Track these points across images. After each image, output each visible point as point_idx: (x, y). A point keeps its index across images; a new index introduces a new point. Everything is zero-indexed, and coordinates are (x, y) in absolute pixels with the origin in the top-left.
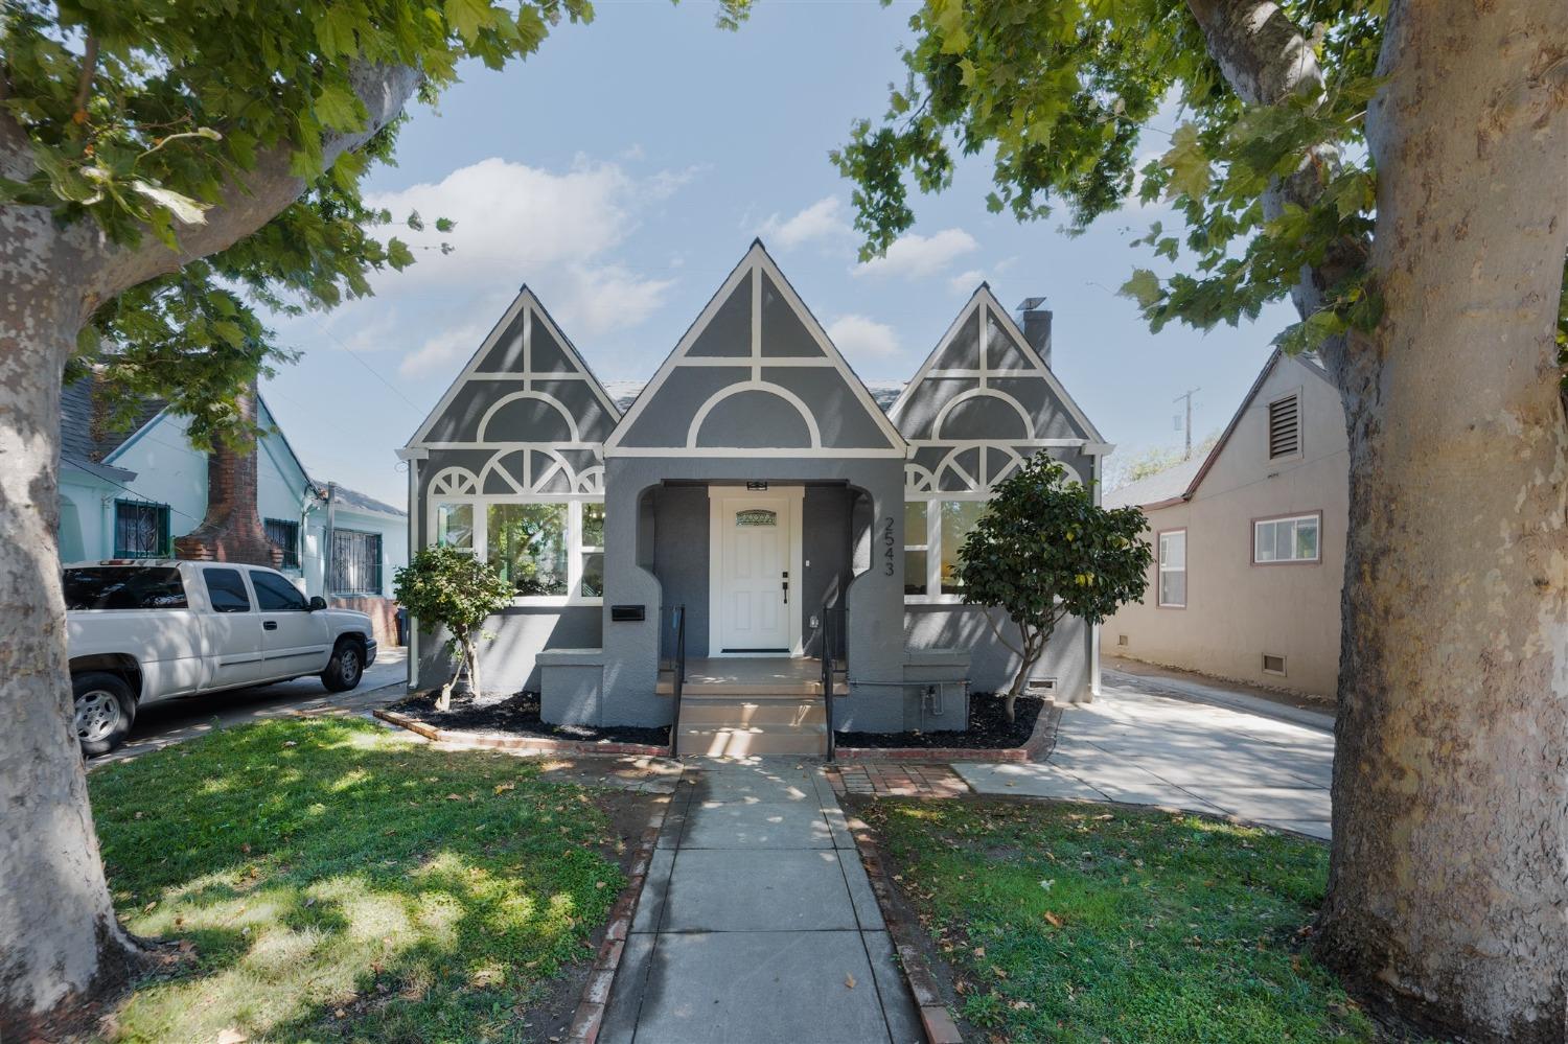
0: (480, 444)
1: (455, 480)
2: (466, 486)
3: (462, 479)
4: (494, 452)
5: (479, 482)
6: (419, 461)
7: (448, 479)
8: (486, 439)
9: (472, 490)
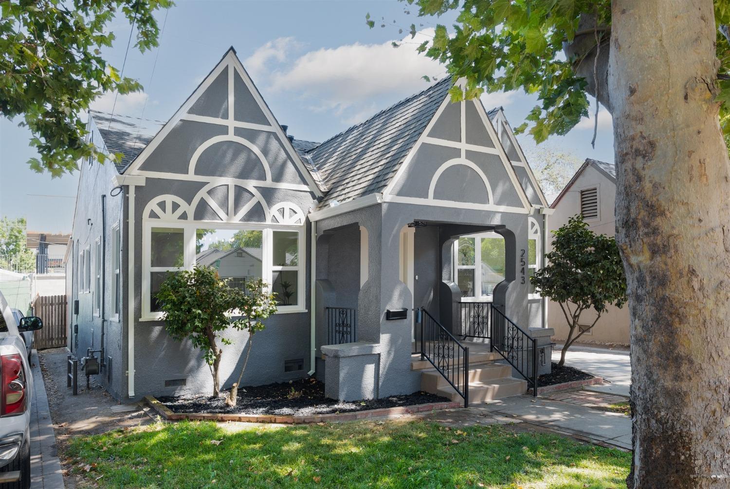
0: (191, 176)
1: (169, 207)
2: (179, 212)
3: (175, 206)
4: (204, 184)
5: (191, 210)
6: (136, 187)
7: (162, 205)
8: (197, 172)
9: (184, 216)
